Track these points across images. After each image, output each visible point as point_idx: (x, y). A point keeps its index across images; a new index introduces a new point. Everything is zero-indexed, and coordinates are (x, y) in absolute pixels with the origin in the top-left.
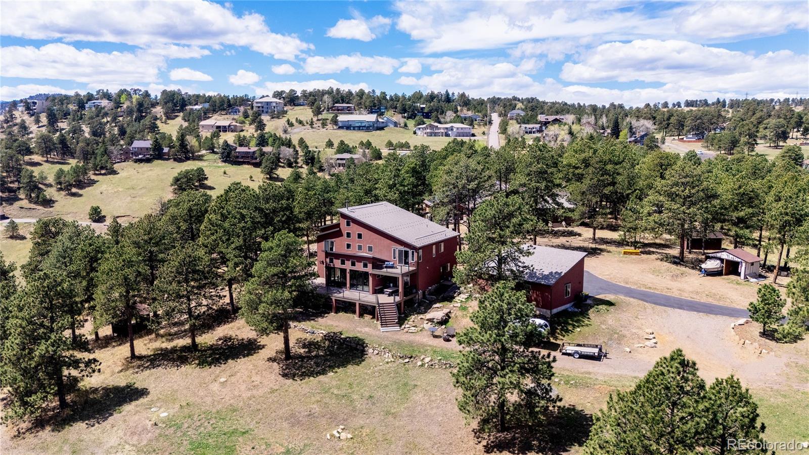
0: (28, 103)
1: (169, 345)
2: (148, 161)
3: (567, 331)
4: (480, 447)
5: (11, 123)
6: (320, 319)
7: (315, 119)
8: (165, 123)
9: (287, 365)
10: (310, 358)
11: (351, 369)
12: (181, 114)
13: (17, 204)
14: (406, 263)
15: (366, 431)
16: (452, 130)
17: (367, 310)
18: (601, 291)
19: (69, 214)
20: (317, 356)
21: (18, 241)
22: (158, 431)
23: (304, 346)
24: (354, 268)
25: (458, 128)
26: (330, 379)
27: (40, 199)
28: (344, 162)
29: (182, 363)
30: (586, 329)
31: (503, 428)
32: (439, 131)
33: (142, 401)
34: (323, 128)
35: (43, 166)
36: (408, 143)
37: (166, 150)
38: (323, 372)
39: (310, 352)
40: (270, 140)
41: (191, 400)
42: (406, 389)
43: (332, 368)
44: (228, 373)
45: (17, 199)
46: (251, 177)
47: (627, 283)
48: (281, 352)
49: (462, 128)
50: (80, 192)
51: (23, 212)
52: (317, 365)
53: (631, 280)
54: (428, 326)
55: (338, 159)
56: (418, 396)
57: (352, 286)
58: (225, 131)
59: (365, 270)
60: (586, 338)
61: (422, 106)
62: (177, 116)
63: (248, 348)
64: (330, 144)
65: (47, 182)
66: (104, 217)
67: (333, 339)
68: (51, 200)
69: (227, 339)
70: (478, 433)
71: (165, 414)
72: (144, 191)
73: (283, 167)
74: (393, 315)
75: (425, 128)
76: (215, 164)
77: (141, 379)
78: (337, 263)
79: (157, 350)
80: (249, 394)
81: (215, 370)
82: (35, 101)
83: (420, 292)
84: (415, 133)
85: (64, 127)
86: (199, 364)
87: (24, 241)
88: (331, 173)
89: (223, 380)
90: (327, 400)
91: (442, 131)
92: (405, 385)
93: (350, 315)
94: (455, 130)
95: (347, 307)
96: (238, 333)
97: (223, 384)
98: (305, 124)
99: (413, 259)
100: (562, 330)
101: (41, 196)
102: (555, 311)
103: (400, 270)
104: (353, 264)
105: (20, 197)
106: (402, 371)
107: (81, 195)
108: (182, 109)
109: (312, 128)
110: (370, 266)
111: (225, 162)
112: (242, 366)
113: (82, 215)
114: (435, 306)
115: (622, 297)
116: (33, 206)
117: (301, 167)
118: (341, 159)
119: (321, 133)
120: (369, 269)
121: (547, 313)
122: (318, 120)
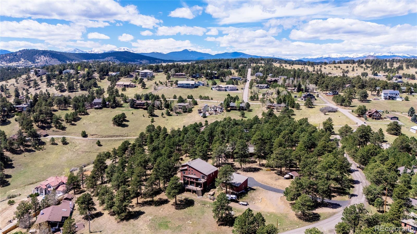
0: (36, 71)
1: (146, 200)
2: (101, 108)
3: (241, 198)
4: (218, 225)
5: (28, 80)
6: (183, 194)
7: (167, 81)
8: (100, 81)
9: (176, 207)
10: (181, 204)
11: (191, 207)
12: (107, 77)
13: (52, 129)
14: (204, 179)
15: (195, 222)
16: (228, 88)
17: (194, 192)
18: (254, 185)
19: (72, 133)
20: (183, 204)
21: (55, 146)
22: (151, 222)
23: (180, 201)
24: (191, 180)
25: (230, 87)
26: (186, 210)
27: (61, 127)
28: (181, 107)
29: (151, 205)
30: (246, 197)
31: (222, 221)
32: (222, 89)
33: (144, 215)
34: (172, 86)
35: (58, 112)
36: (208, 97)
37: (107, 103)
38: (185, 208)
39: (181, 203)
40: (150, 97)
41: (156, 215)
42: (203, 212)
43: (187, 207)
44: (163, 208)
45: (51, 127)
46: (143, 115)
47: (262, 182)
48: (174, 203)
49: (232, 87)
50: (75, 123)
51: (54, 133)
52: (183, 206)
53: (263, 181)
54: (209, 196)
55: (179, 106)
56: (206, 214)
57: (190, 185)
58: (128, 87)
59: (194, 181)
60: (245, 200)
61: (215, 72)
62: (105, 78)
63: (166, 202)
64: (175, 97)
65: (62, 119)
66: (87, 135)
67: (186, 199)
68: (64, 127)
69: (160, 199)
70: (217, 222)
71: (151, 218)
72: (101, 123)
73: (156, 109)
74: (200, 193)
75: (216, 87)
76: (128, 109)
77: (142, 209)
78: (187, 179)
79: (143, 201)
80: (169, 213)
81: (159, 207)
82: (40, 70)
83: (207, 186)
84: (212, 89)
85: (54, 83)
86: (155, 206)
87: (57, 146)
88: (176, 112)
89: (162, 210)
90: (186, 215)
91: (224, 89)
92: (203, 211)
93: (190, 193)
94: (229, 88)
95: (189, 190)
96: (163, 197)
97: (162, 211)
98: (163, 84)
99: (206, 178)
100: (240, 197)
101: (61, 126)
102: (239, 192)
103: (203, 181)
104: (191, 179)
105: (52, 126)
106: (202, 208)
107: (76, 125)
108: (107, 74)
109: (167, 86)
110: (195, 180)
111: (131, 107)
112: (165, 206)
113: (78, 134)
114: (211, 190)
115: (258, 187)
116: (57, 130)
117: (163, 109)
118: (180, 106)
119: (171, 90)
120: (195, 181)
121: (238, 193)
122: (169, 82)
